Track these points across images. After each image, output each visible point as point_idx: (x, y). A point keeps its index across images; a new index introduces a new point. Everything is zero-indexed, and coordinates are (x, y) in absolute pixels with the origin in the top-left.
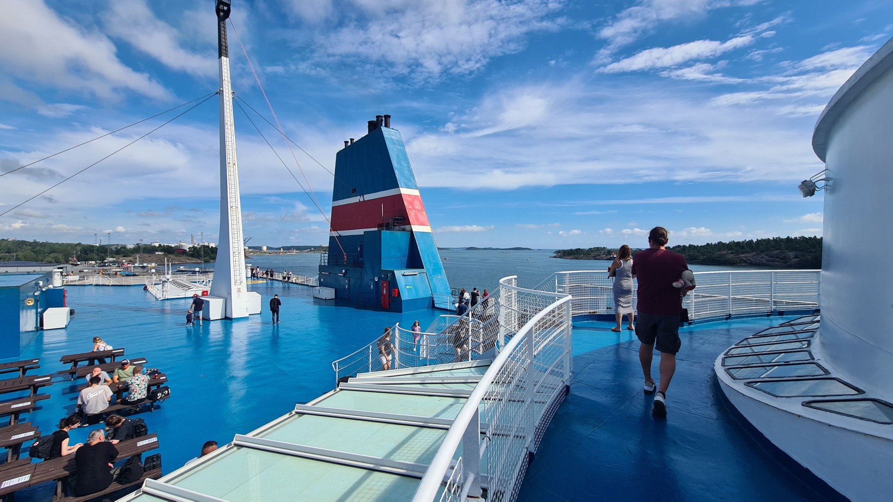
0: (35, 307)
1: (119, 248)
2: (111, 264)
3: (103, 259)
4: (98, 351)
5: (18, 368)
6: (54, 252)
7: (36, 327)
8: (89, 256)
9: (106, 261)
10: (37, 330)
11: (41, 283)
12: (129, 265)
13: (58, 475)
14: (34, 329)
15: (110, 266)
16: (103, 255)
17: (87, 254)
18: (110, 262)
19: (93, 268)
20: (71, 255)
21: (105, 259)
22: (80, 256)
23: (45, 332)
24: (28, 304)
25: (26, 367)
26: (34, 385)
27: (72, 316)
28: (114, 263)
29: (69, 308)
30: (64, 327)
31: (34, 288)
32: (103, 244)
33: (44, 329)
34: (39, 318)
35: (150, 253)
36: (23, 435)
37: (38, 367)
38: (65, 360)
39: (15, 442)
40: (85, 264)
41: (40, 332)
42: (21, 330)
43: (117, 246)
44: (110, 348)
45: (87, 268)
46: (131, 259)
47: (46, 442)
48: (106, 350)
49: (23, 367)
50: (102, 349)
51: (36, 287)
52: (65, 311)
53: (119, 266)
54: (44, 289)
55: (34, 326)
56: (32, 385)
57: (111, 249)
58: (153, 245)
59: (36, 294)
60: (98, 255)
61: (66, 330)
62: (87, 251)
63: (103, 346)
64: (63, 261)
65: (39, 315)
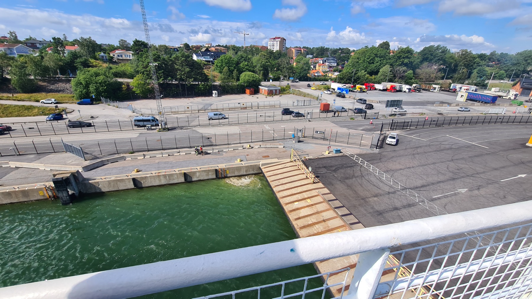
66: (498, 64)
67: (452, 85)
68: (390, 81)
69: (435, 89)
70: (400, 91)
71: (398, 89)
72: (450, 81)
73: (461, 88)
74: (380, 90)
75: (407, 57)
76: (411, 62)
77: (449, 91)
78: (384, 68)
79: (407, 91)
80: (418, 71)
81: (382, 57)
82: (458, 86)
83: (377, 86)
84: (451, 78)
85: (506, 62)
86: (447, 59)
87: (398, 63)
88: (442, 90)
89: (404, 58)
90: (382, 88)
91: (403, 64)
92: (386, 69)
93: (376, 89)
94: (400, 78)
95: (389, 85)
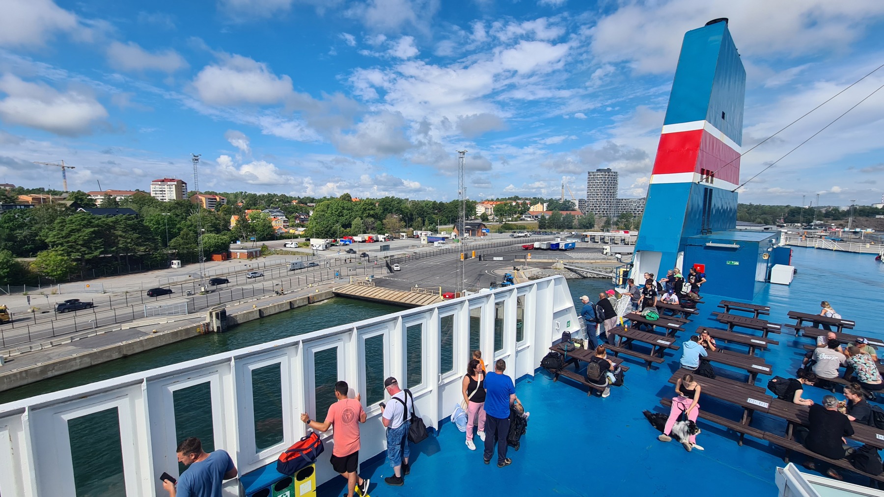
0: (767, 261)
1: (830, 210)
2: (817, 227)
3: (809, 222)
4: (824, 316)
5: (753, 310)
6: (765, 213)
7: (765, 279)
8: (795, 219)
9: (812, 224)
10: (766, 282)
11: (774, 241)
12: (836, 229)
13: (792, 418)
14: (764, 281)
15: (815, 229)
16: (809, 217)
17: (794, 216)
18: (816, 225)
19: (797, 230)
20: (778, 217)
21: (812, 222)
22: (787, 218)
23: (771, 285)
24: (764, 258)
25: (759, 311)
26: (766, 329)
27: (795, 275)
28: (821, 226)
29: (793, 267)
30: (788, 284)
31: (768, 244)
32: (813, 205)
33: (771, 282)
34: (768, 271)
35: (867, 216)
36: (760, 368)
37: (768, 314)
38: (792, 315)
39: (755, 371)
40: (791, 225)
41: (767, 283)
42: (756, 280)
43: (828, 208)
44: (838, 317)
45: (791, 230)
46: (842, 222)
47: (783, 383)
48: (833, 317)
49: (757, 310)
50: (829, 316)
51: (769, 244)
52: (790, 269)
53: (826, 230)
54: (775, 247)
55: (764, 278)
56: (765, 328)
57: (820, 212)
58: (875, 206)
59: (769, 250)
60: (804, 217)
61: (789, 287)
62: (794, 213)
63: (830, 313)
64: (771, 222)
65: (768, 269)
66: (440, 212)
67: (414, 232)
68: (365, 233)
69: (403, 236)
70: (377, 241)
71: (375, 239)
72: (411, 229)
73: (421, 234)
74: (359, 242)
75: (372, 209)
76: (376, 213)
77: (414, 238)
78: (355, 220)
79: (383, 240)
80: (384, 221)
81: (350, 210)
82: (419, 232)
83: (355, 238)
84: (411, 226)
85: (445, 210)
86: (403, 209)
87: (365, 215)
88: (409, 237)
89: (369, 209)
90: (361, 240)
91: (369, 216)
92: (357, 221)
93: (355, 242)
94: (372, 229)
95: (366, 236)
